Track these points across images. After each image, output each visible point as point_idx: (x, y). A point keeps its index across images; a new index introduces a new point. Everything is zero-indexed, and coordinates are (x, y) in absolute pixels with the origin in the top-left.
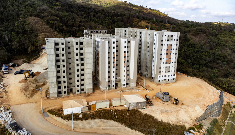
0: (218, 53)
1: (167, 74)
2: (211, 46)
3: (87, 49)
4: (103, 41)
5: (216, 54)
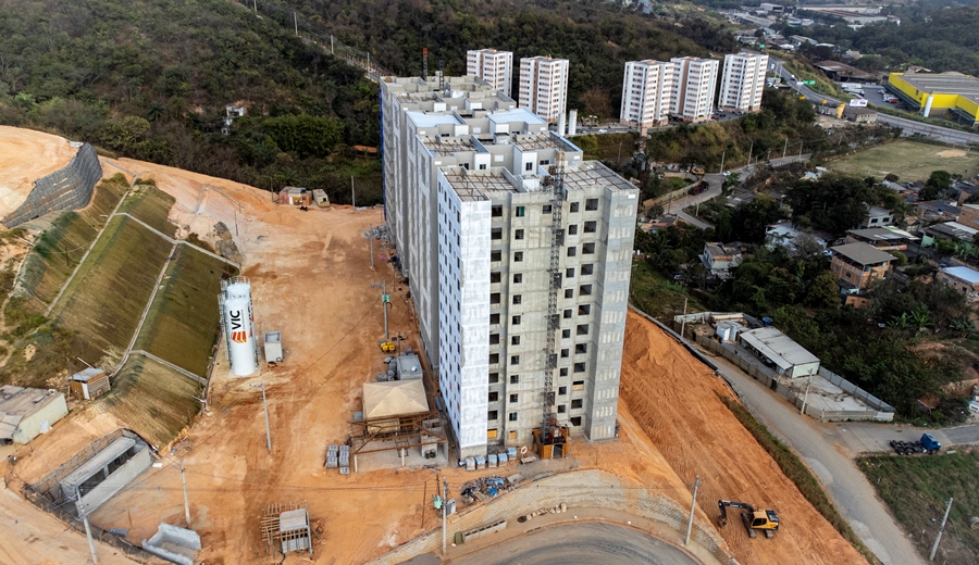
0: (104, 44)
2: (74, 22)
5: (101, 51)
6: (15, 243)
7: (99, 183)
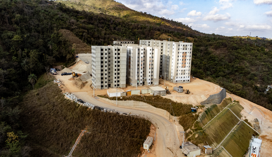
0: (236, 65)
1: (183, 76)
2: (230, 59)
3: (123, 54)
4: (134, 48)
5: (235, 67)
6: (201, 109)
7: (224, 99)
